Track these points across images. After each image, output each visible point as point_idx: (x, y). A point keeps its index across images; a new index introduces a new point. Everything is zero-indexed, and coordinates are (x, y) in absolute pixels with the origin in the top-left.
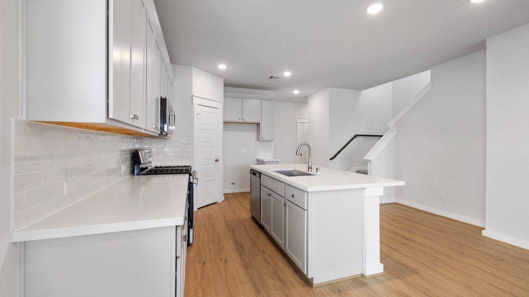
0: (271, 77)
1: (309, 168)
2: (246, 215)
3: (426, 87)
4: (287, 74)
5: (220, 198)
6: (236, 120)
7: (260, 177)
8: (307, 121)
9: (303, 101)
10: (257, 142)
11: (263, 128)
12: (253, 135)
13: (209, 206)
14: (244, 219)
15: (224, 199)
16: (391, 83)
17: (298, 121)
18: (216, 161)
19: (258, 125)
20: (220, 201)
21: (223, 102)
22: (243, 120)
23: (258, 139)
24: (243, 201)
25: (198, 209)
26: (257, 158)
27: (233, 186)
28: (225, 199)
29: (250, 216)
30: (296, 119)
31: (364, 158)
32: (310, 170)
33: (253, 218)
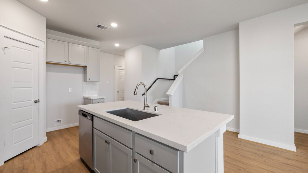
0: (99, 26)
1: (145, 106)
2: (74, 158)
3: (201, 50)
4: (114, 25)
5: (42, 140)
6: (62, 61)
7: (92, 120)
8: (124, 68)
9: (120, 53)
10: (84, 83)
11: (89, 71)
12: (80, 76)
13: (25, 154)
14: (71, 164)
15: (46, 140)
16: (174, 48)
17: (116, 68)
18: (35, 102)
19: (85, 68)
20: (41, 143)
21: (45, 41)
22: (69, 62)
23: (85, 79)
24: (69, 138)
25: (5, 162)
26: (84, 96)
27: (58, 124)
28: (48, 139)
29: (78, 157)
30: (114, 66)
31: (167, 94)
32: (146, 108)
33: (82, 161)
